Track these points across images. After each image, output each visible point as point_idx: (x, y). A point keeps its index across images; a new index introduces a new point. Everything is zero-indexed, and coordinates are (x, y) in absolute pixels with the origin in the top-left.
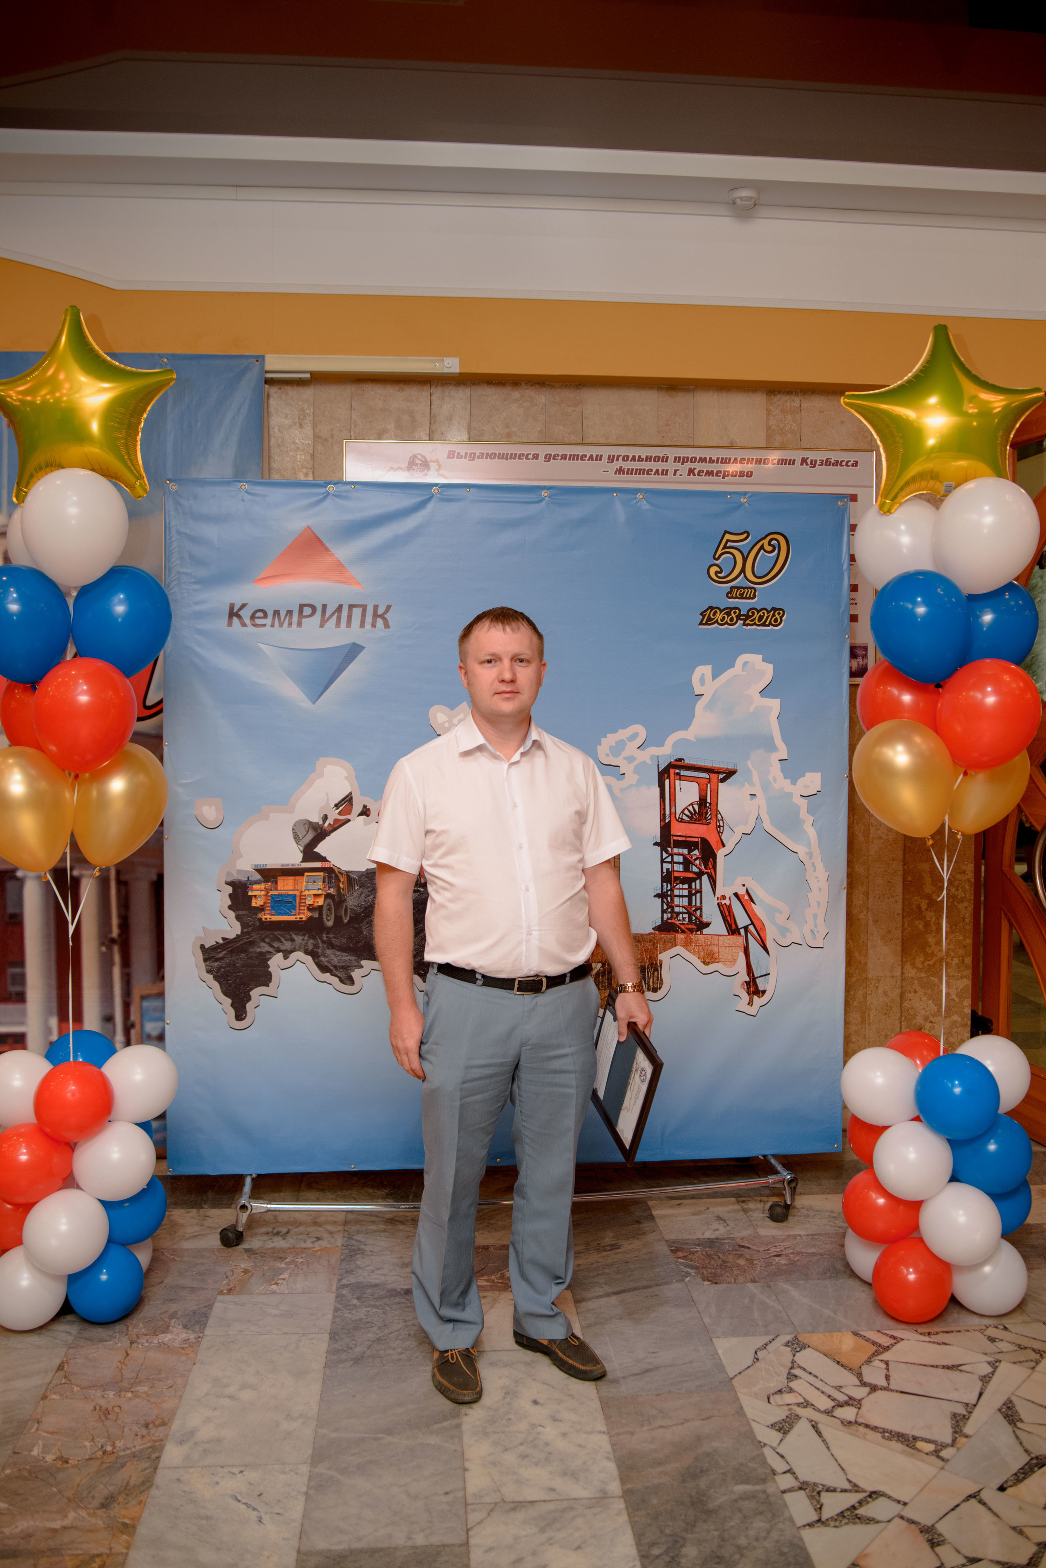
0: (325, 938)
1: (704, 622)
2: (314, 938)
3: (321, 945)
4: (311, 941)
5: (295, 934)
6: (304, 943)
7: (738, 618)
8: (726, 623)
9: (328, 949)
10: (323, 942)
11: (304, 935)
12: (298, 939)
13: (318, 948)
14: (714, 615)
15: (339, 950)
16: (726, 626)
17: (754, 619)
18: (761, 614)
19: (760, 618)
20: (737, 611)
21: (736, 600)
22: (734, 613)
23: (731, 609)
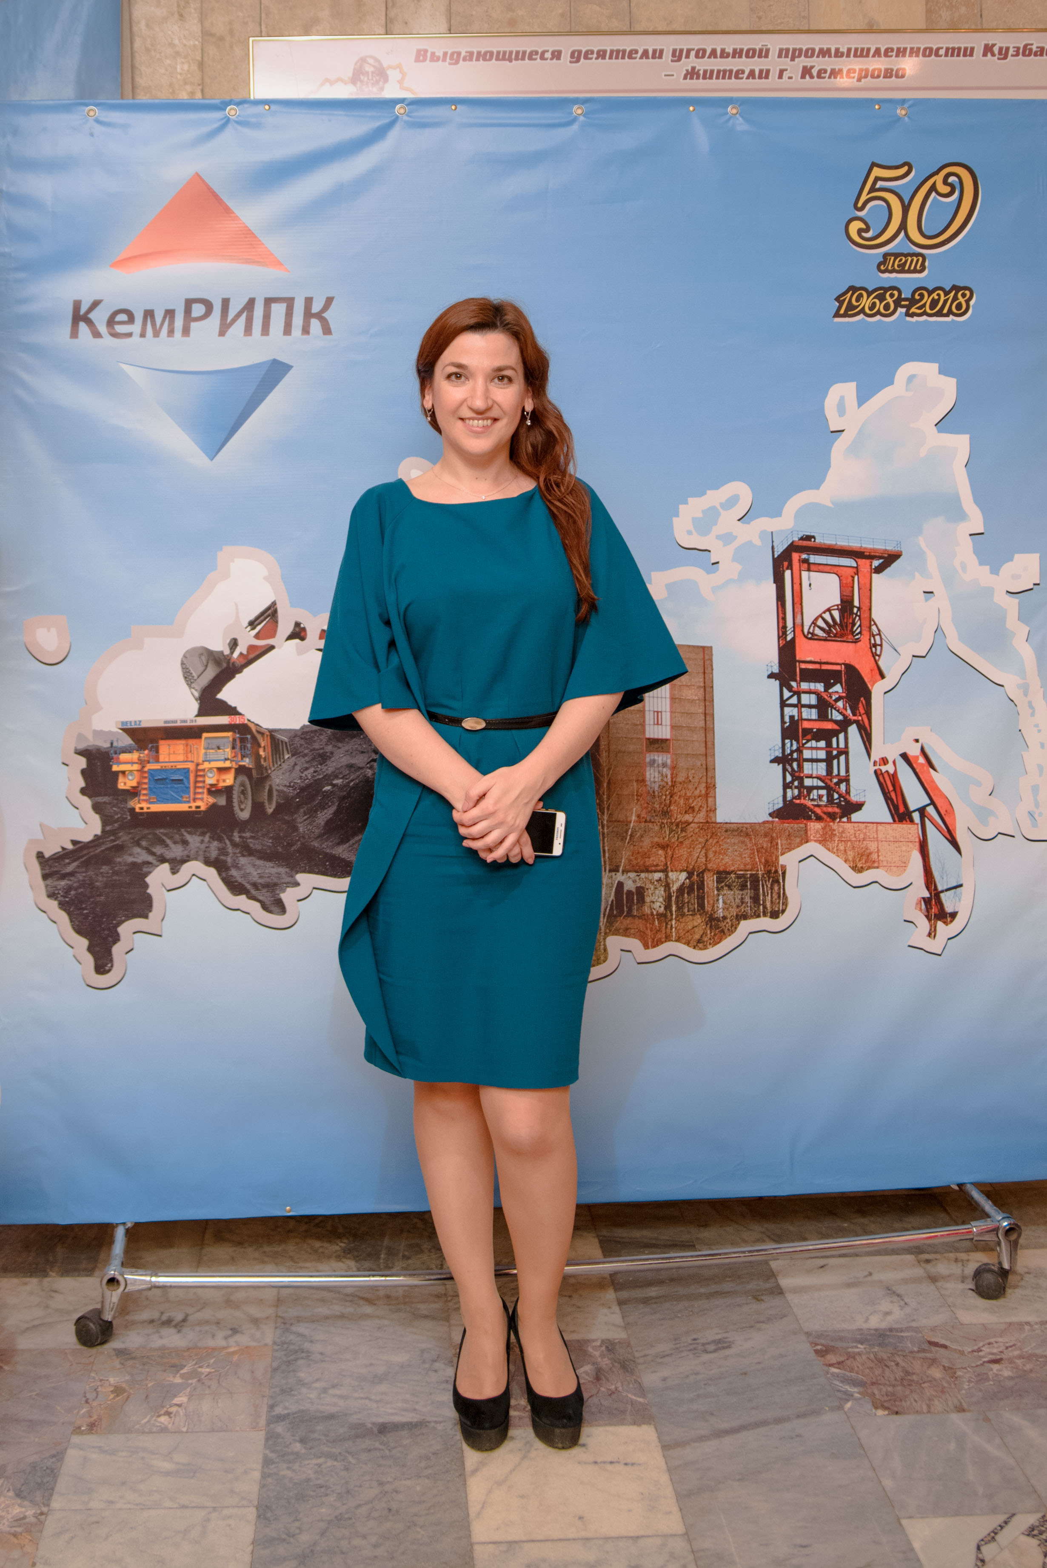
0: (237, 839)
2: (220, 839)
3: (230, 849)
4: (215, 843)
5: (189, 833)
6: (203, 846)
9: (243, 856)
10: (235, 845)
11: (203, 834)
12: (194, 840)
13: (227, 854)
15: (260, 858)
16: (878, 317)
17: (924, 306)
18: (936, 297)
19: (934, 303)
20: (896, 293)
21: (894, 275)
22: (892, 296)
23: (886, 290)
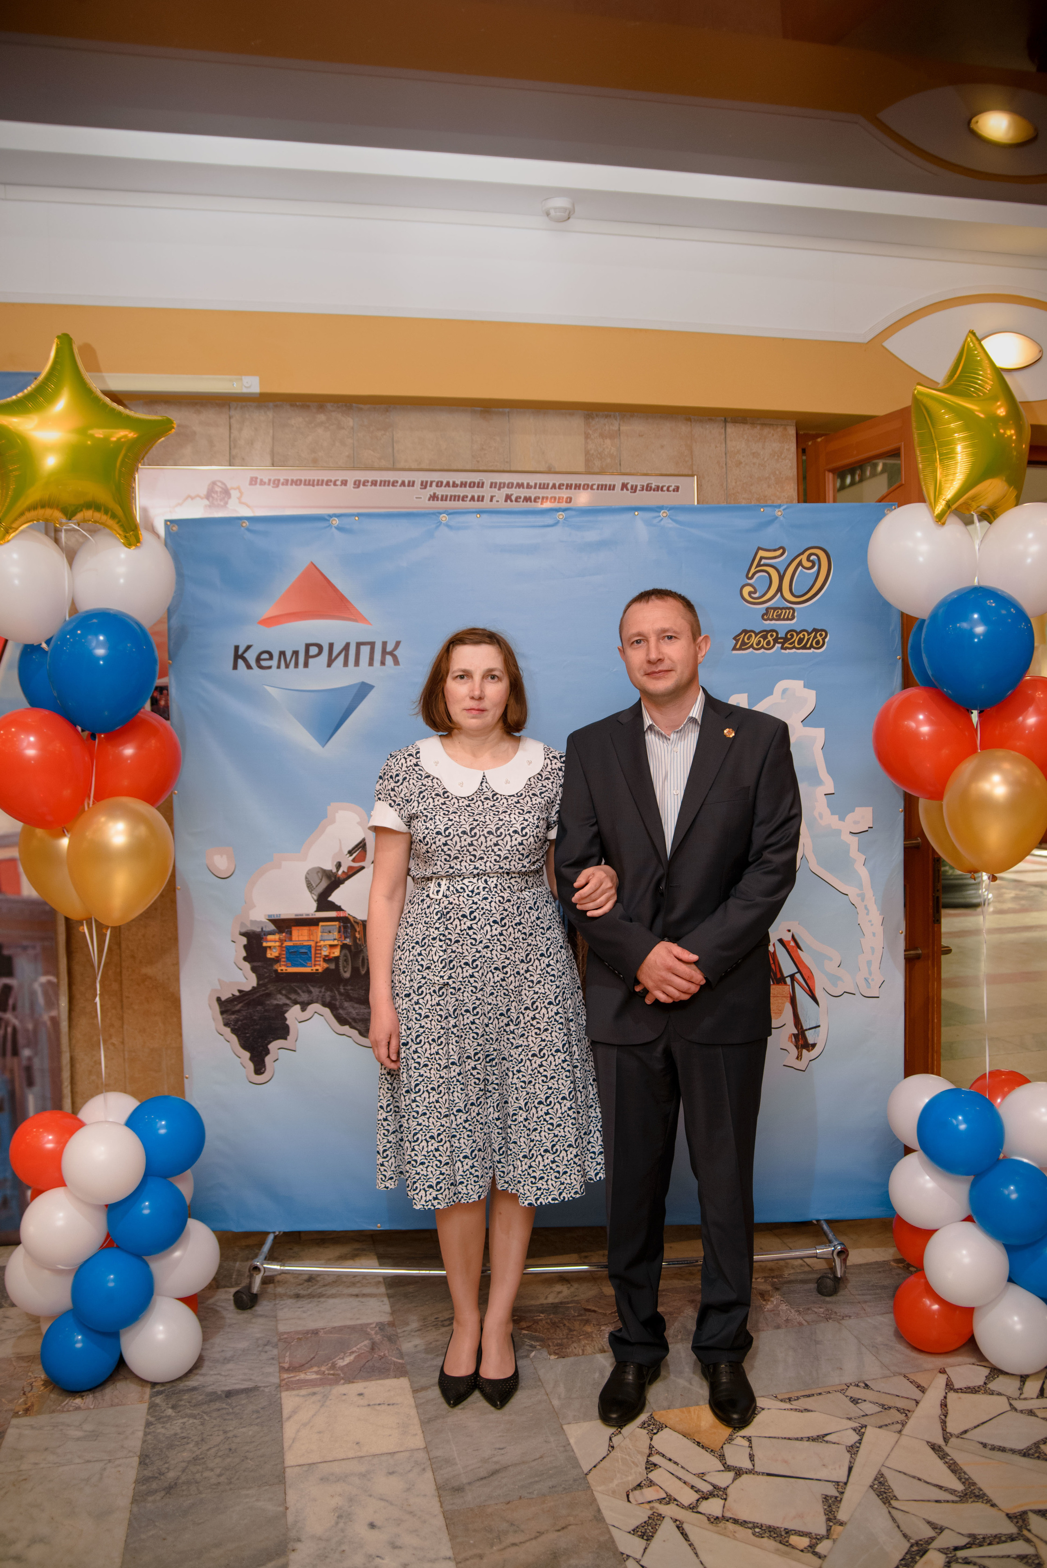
0: (342, 991)
1: (738, 647)
2: (331, 990)
3: (338, 997)
4: (329, 993)
5: (313, 986)
6: (321, 995)
7: (776, 641)
8: (763, 647)
9: (346, 1001)
10: (341, 994)
11: (321, 987)
12: (315, 991)
13: (336, 1000)
14: (748, 639)
15: (357, 1003)
16: (762, 650)
17: (794, 642)
18: (802, 637)
19: (801, 641)
20: (774, 634)
21: (773, 622)
22: (772, 636)
23: (768, 632)
